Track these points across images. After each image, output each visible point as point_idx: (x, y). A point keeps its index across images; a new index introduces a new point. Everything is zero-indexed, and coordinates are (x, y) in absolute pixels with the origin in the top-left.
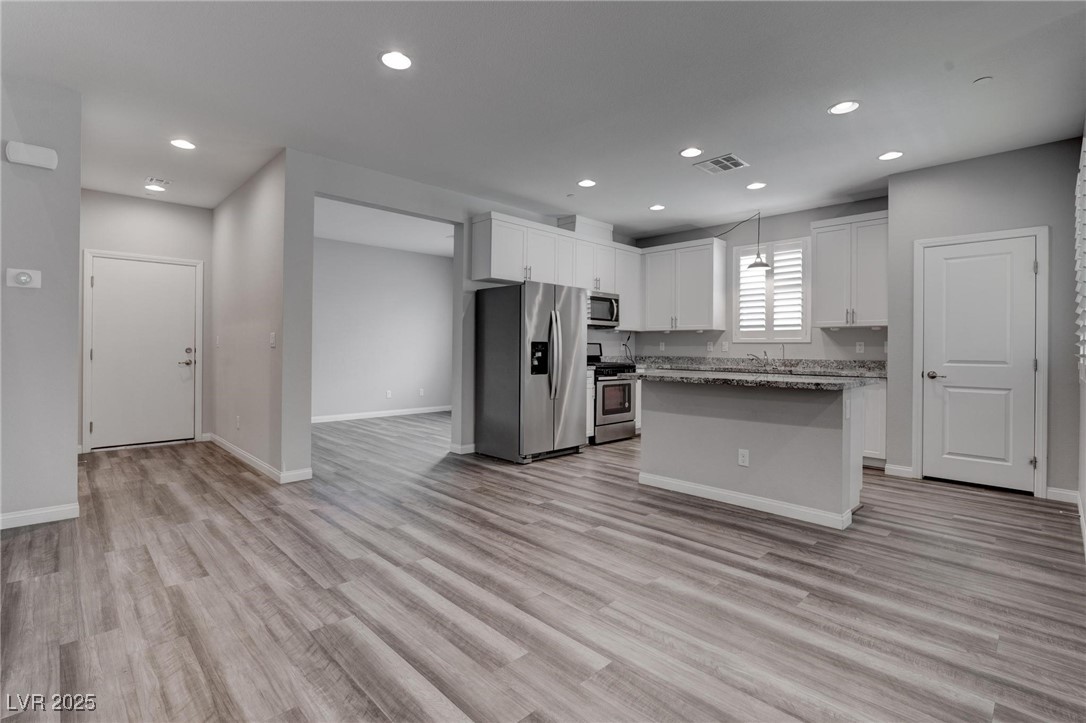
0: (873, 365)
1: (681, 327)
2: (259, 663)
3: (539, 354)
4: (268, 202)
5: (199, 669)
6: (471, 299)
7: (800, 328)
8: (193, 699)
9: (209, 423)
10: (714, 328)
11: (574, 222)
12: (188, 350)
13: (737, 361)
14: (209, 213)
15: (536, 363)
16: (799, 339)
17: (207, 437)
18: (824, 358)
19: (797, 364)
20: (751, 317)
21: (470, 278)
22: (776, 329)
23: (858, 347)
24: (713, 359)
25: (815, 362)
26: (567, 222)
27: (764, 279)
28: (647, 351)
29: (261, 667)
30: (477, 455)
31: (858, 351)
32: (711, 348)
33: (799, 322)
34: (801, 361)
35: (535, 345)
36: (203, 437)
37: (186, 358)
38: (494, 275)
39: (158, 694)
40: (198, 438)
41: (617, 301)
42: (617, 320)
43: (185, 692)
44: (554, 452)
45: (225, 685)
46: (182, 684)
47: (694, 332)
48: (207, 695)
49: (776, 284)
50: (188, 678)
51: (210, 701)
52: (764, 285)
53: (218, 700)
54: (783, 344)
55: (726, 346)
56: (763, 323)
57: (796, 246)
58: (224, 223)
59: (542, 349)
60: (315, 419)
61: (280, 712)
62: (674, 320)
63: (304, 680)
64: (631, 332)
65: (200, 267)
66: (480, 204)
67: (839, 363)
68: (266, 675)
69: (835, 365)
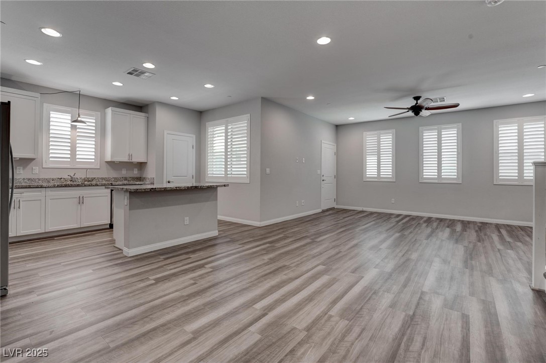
0: (130, 179)
2: (381, 327)
5: (403, 344)
7: (94, 161)
8: (414, 334)
13: (48, 181)
16: (92, 166)
18: (107, 176)
19: (93, 180)
20: (58, 152)
22: (77, 160)
23: (123, 171)
24: (24, 179)
25: (102, 179)
27: (70, 129)
29: (382, 325)
31: (123, 173)
33: (93, 157)
34: (94, 178)
39: (425, 347)
43: (415, 339)
45: (400, 330)
46: (413, 344)
48: (409, 331)
49: (78, 134)
50: (410, 344)
51: (410, 329)
52: (69, 133)
53: (407, 326)
54: (87, 169)
55: (36, 170)
56: (69, 156)
57: (91, 115)
61: (394, 310)
63: (377, 311)
67: (115, 178)
68: (384, 321)
69: (113, 180)
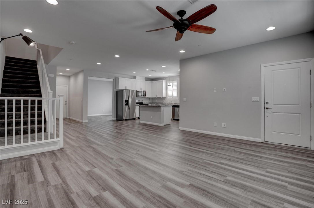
1: (158, 97)
3: (126, 102)
4: (81, 77)
6: (116, 92)
7: (177, 97)
9: (69, 115)
10: (163, 97)
11: (136, 78)
12: (65, 102)
14: (69, 77)
15: (126, 104)
16: (177, 99)
17: (68, 118)
20: (170, 95)
21: (115, 89)
22: (174, 97)
26: (135, 78)
28: (154, 101)
30: (117, 120)
32: (164, 101)
35: (126, 101)
36: (68, 117)
37: (65, 103)
38: (119, 88)
40: (67, 118)
41: (145, 92)
42: (145, 95)
44: (129, 119)
47: (160, 98)
55: (166, 100)
56: (172, 96)
57: (176, 82)
58: (72, 80)
59: (127, 101)
60: (88, 115)
62: (157, 95)
64: (150, 98)
65: (67, 87)
66: (117, 75)
